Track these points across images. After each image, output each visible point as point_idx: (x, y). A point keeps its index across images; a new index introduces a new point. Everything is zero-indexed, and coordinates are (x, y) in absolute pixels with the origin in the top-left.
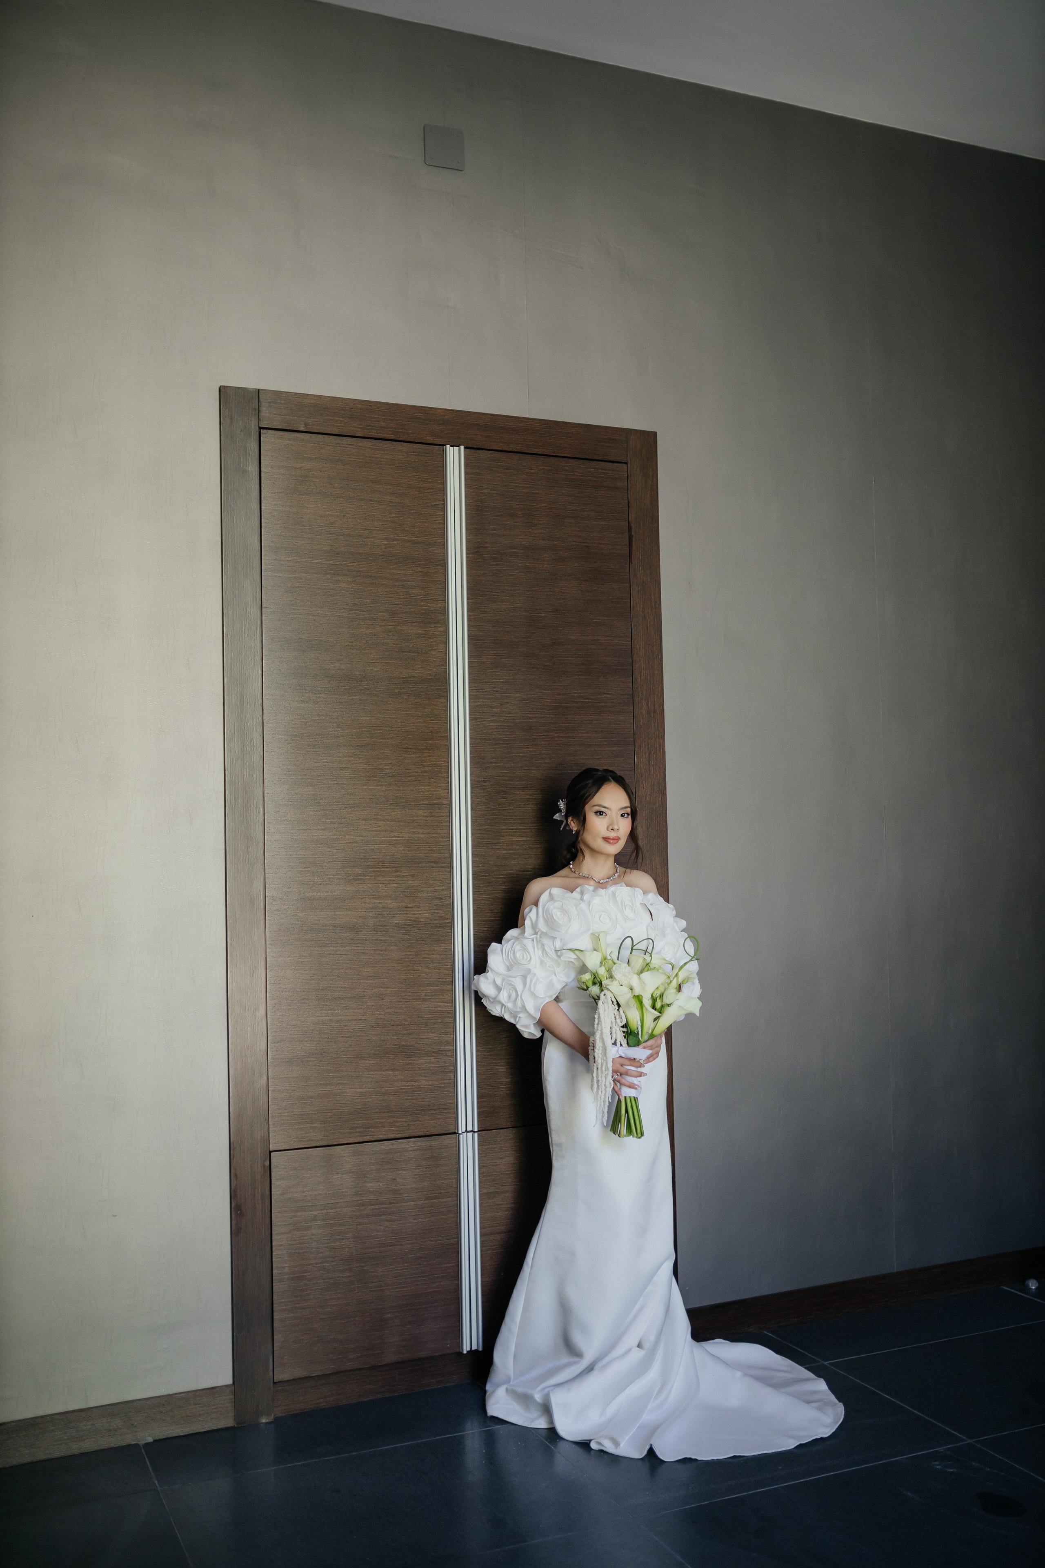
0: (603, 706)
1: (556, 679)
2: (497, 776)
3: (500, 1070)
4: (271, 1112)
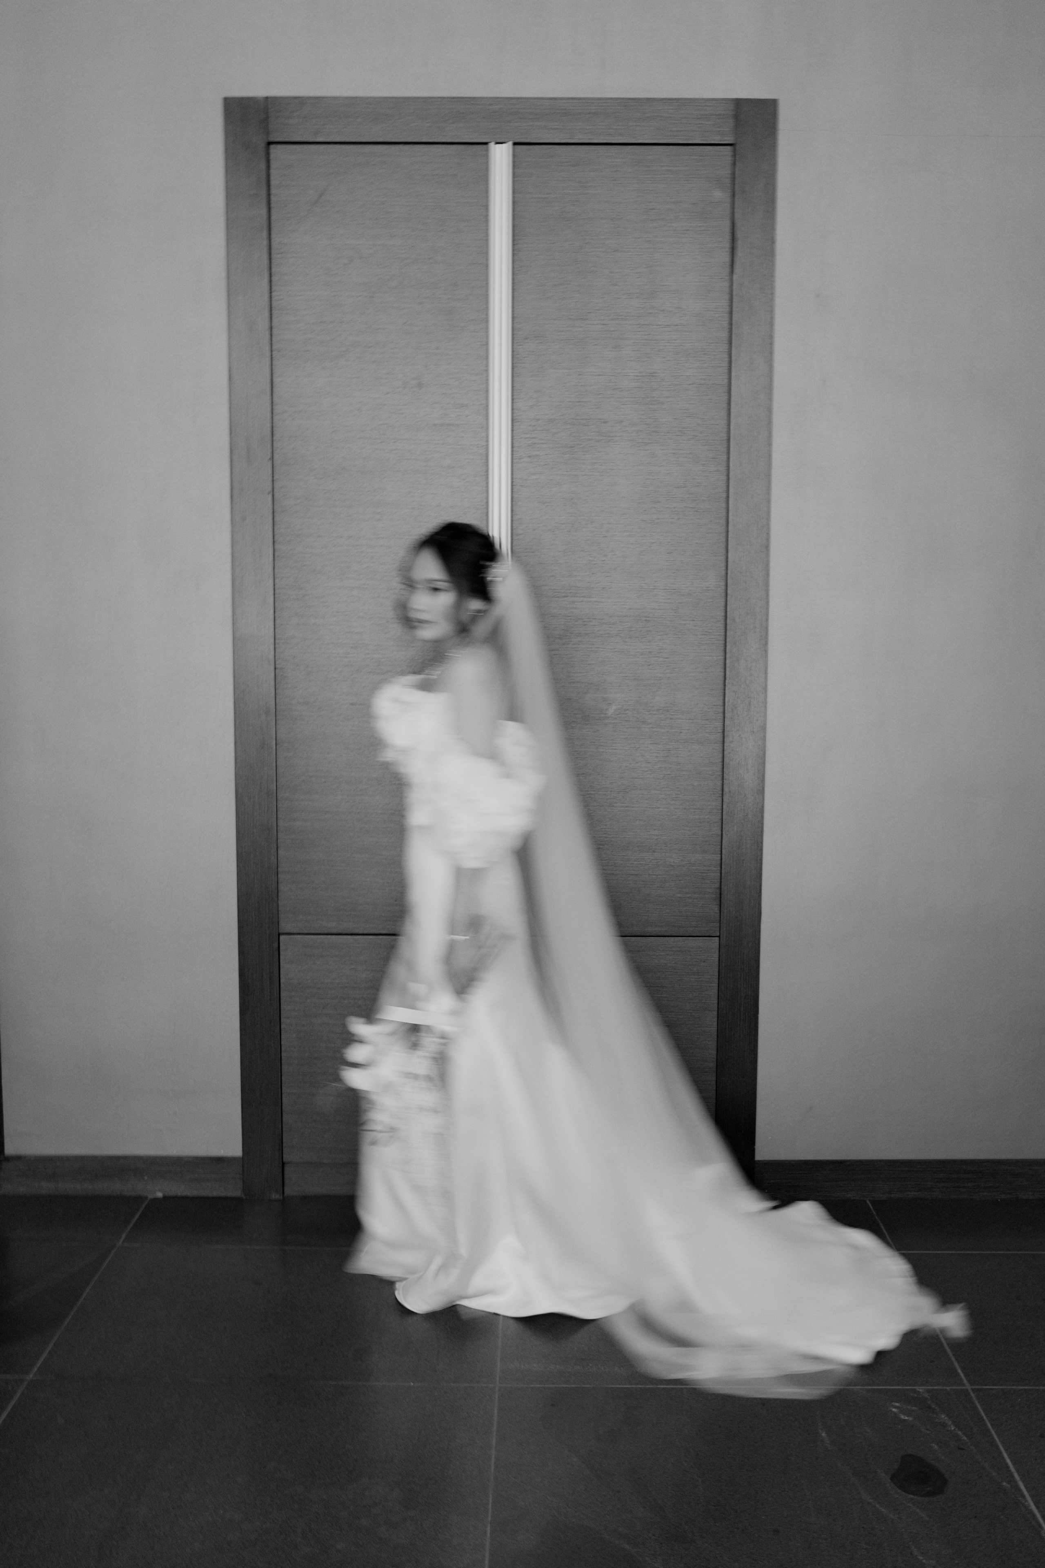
4: (279, 894)
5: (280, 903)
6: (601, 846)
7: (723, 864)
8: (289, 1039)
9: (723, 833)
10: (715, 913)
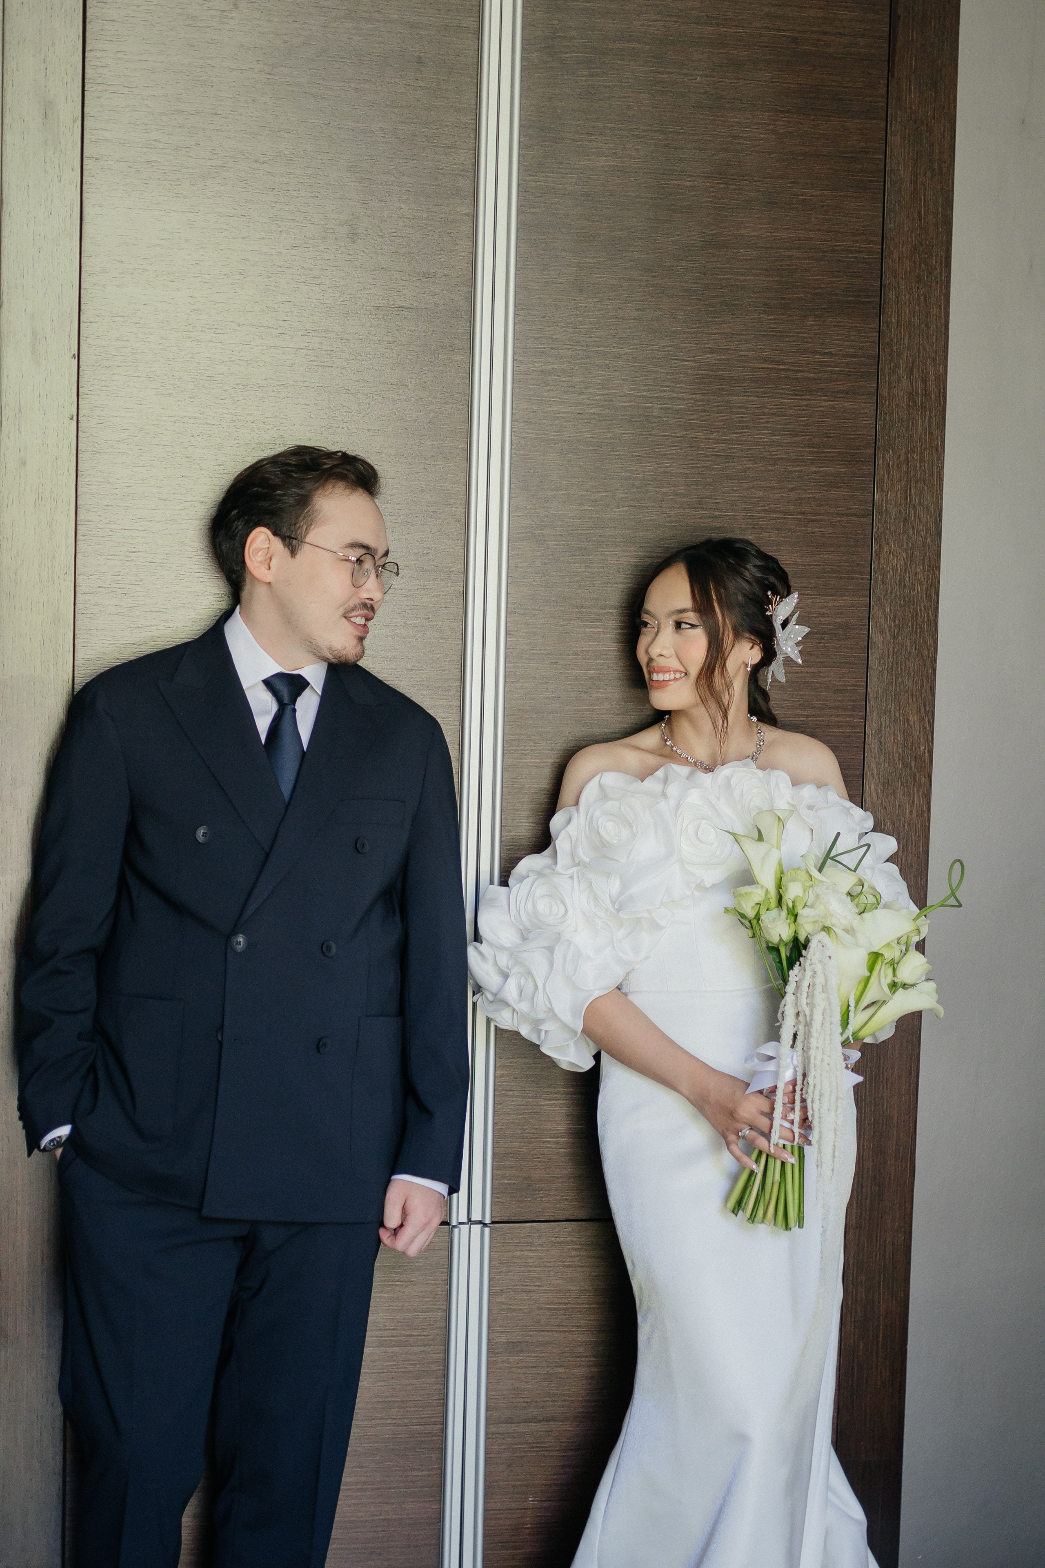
0: (809, 379)
1: (709, 319)
2: (569, 517)
3: (546, 1108)
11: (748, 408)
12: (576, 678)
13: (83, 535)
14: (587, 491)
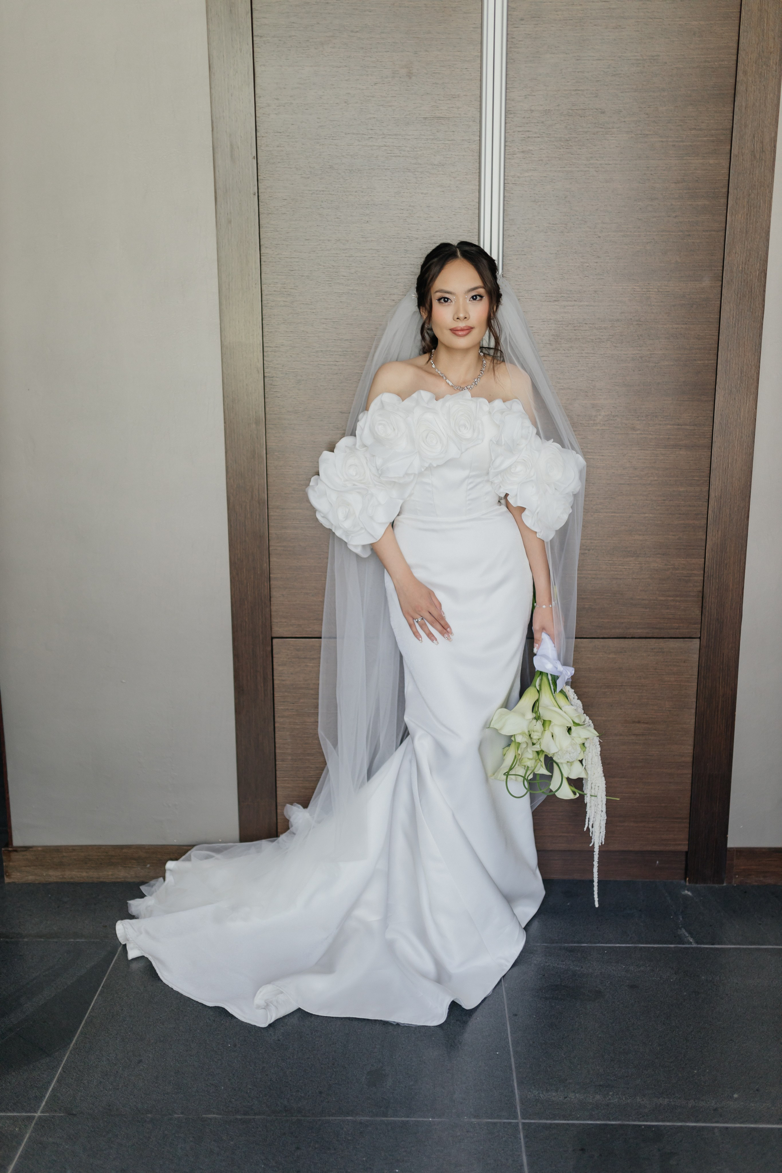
4: (272, 599)
5: (273, 608)
6: (587, 551)
7: (706, 569)
8: (283, 737)
9: (708, 537)
10: (697, 615)
11: (648, 167)
12: (543, 336)
13: (264, 262)
14: (550, 224)
